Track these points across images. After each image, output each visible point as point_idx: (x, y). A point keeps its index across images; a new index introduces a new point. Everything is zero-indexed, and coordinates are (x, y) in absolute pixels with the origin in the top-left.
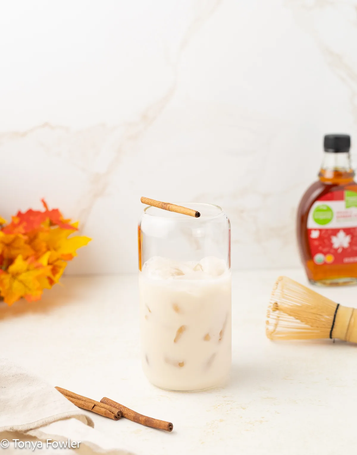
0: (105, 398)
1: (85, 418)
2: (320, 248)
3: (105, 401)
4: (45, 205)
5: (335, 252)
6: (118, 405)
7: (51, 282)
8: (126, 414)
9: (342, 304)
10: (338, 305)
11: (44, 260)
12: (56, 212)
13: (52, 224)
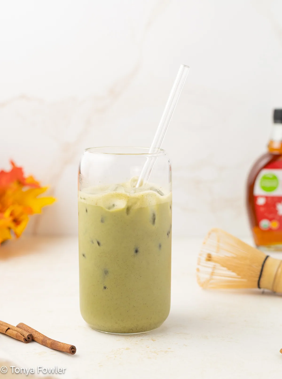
0: (21, 324)
2: (266, 214)
4: (13, 164)
8: (36, 338)
10: (267, 257)
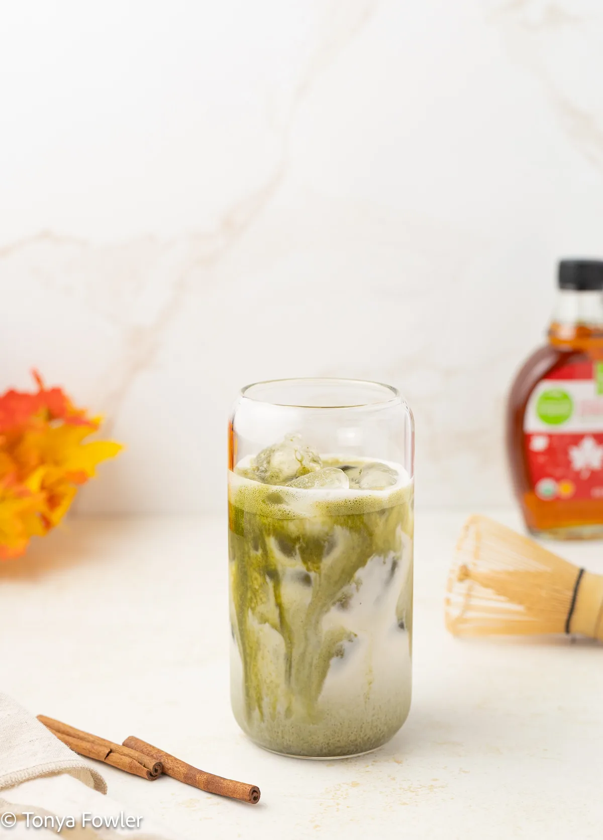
0: (131, 739)
1: (90, 774)
2: (549, 469)
3: (131, 743)
4: (38, 379)
5: (576, 478)
6: (156, 751)
7: (47, 523)
8: (170, 768)
9: (590, 569)
10: (582, 572)
11: (33, 483)
12: (57, 393)
13: (51, 416)
